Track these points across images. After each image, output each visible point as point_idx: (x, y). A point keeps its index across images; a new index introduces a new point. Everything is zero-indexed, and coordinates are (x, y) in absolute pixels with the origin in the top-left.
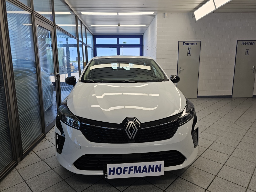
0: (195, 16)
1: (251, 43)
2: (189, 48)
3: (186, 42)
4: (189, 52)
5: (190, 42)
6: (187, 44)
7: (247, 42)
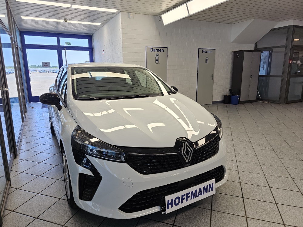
0: (162, 20)
1: (210, 52)
2: (156, 55)
3: (154, 48)
4: (157, 59)
5: (158, 48)
6: (155, 50)
7: (206, 50)
